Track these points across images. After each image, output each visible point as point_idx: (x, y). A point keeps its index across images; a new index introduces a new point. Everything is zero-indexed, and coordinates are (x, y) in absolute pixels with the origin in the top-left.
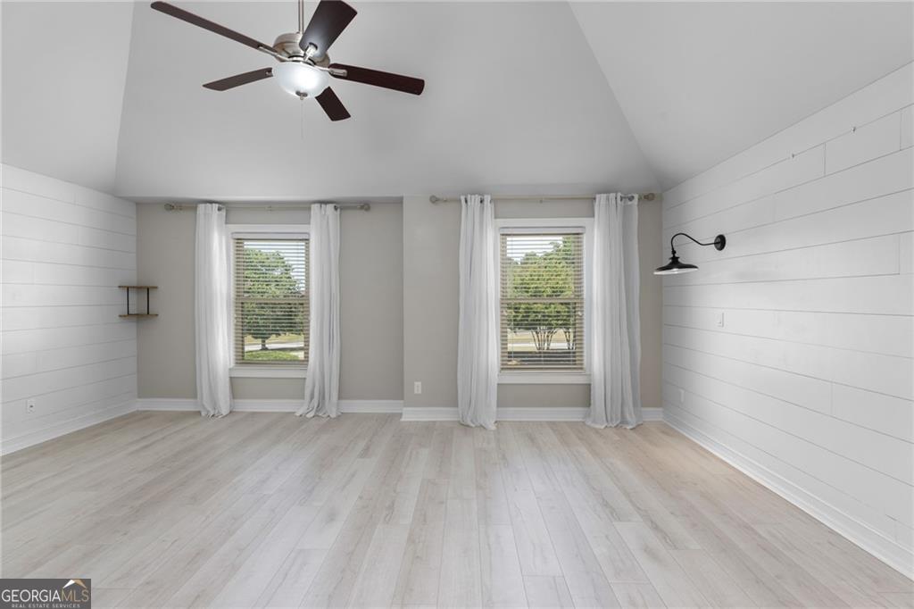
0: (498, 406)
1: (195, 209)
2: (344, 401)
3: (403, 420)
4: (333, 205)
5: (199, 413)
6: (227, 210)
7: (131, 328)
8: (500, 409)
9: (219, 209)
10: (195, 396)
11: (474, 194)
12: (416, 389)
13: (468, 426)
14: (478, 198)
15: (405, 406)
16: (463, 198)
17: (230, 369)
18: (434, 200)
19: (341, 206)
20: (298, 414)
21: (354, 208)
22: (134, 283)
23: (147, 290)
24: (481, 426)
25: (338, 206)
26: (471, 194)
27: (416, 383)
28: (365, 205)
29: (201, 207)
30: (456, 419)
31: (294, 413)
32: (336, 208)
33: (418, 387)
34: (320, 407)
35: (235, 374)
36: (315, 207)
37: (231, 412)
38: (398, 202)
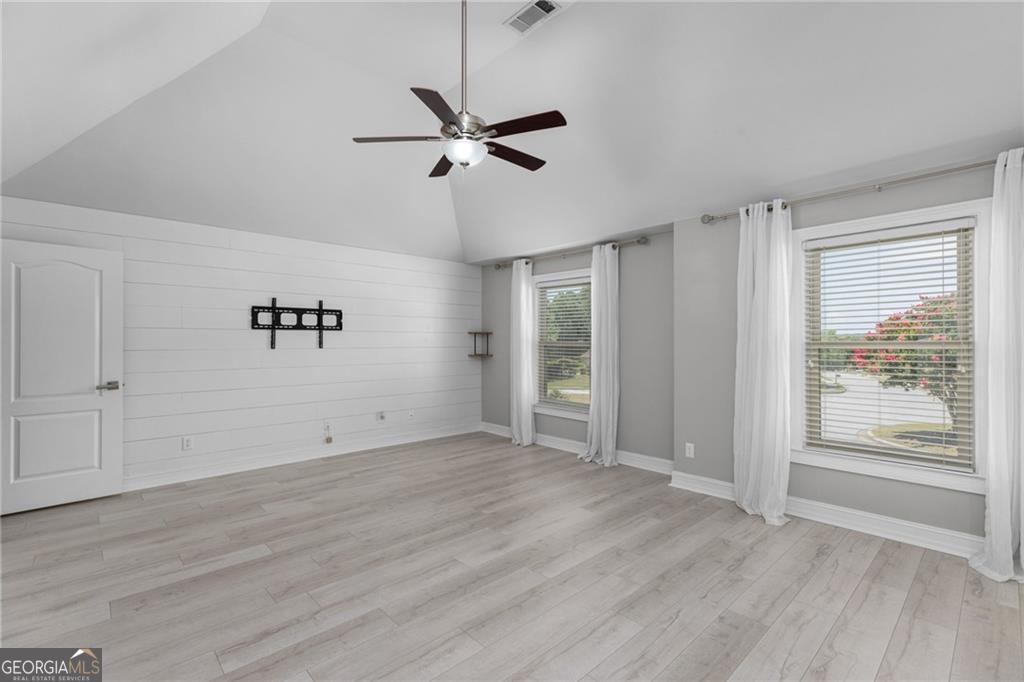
0: (790, 493)
1: (511, 265)
2: (619, 452)
3: (671, 485)
4: (611, 244)
5: (510, 440)
6: (533, 265)
7: (477, 365)
8: (790, 498)
9: (527, 263)
10: (509, 426)
11: (758, 202)
12: (687, 451)
13: (744, 511)
14: (762, 206)
15: (675, 469)
16: (742, 211)
17: (534, 406)
18: (708, 220)
19: (618, 244)
20: (579, 457)
21: (631, 244)
22: (480, 330)
23: (486, 335)
24: (762, 516)
25: (617, 244)
26: (753, 203)
27: (688, 445)
28: (643, 239)
29: (515, 262)
30: (733, 499)
31: (577, 455)
32: (614, 247)
33: (690, 450)
34: (598, 453)
35: (538, 411)
36: (596, 249)
37: (534, 444)
38: (668, 231)
